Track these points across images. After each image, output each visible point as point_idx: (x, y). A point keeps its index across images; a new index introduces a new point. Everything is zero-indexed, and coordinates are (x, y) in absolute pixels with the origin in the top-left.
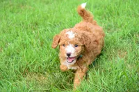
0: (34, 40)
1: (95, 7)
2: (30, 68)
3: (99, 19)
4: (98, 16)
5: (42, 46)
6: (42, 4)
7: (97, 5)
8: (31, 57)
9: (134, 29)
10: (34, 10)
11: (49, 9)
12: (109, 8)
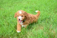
0: (5, 23)
1: (30, 8)
2: (3, 35)
3: (32, 13)
4: (31, 12)
5: (8, 25)
6: (8, 7)
7: (31, 7)
8: (3, 31)
9: (46, 16)
10: (5, 10)
11: (11, 9)
12: (36, 8)
